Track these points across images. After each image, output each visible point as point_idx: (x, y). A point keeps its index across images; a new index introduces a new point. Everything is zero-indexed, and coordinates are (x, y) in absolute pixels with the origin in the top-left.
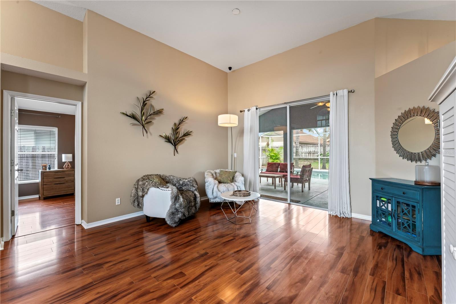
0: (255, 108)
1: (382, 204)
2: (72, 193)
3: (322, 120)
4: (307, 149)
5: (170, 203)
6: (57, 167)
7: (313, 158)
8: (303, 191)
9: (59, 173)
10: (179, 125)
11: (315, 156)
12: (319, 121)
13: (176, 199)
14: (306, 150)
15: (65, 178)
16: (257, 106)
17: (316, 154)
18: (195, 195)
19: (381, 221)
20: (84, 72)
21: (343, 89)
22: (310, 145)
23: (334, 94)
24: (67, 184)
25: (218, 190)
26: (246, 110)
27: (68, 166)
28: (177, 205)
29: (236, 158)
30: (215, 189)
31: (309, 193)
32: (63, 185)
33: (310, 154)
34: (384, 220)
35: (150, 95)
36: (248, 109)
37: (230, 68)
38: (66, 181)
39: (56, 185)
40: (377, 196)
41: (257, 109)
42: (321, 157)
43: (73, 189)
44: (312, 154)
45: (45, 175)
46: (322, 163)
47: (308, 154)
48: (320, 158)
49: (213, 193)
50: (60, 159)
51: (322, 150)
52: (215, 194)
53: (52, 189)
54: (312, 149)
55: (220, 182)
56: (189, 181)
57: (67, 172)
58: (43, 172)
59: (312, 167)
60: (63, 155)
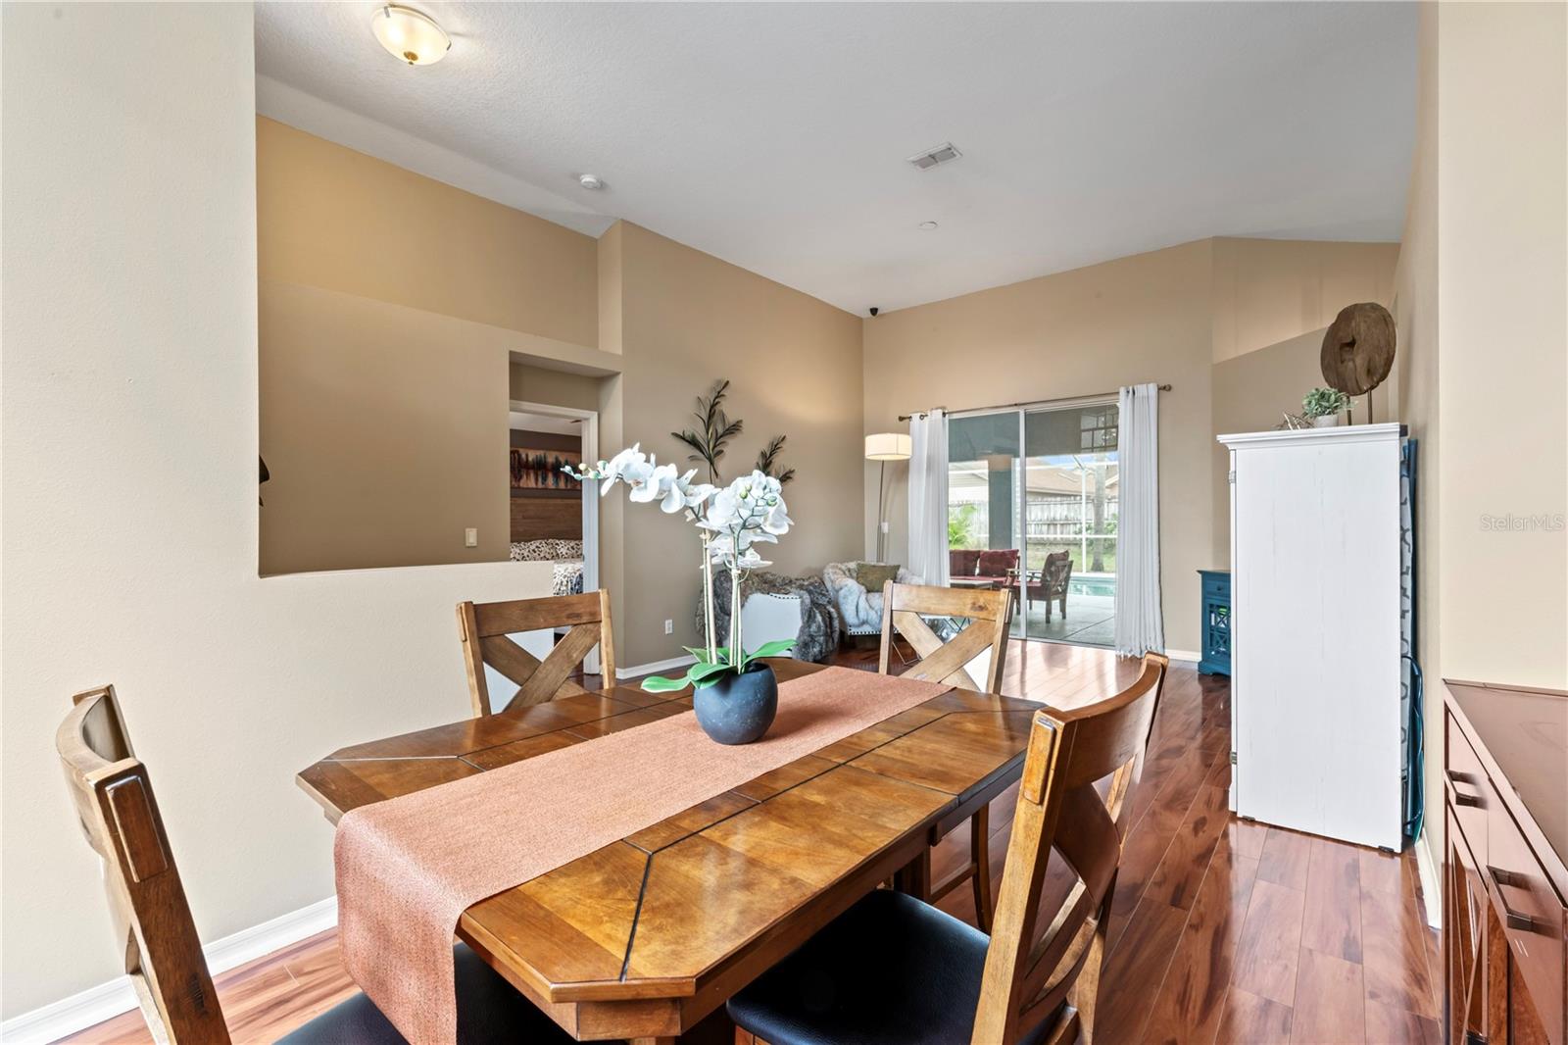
0: (940, 412)
1: (1219, 619)
3: (1093, 430)
4: (1042, 511)
5: (799, 623)
7: (1062, 539)
8: (1048, 621)
10: (771, 455)
11: (1069, 534)
12: (1085, 431)
13: (809, 618)
14: (1039, 514)
16: (943, 408)
17: (1072, 528)
18: (829, 613)
19: (1218, 652)
20: (600, 348)
21: (1149, 383)
22: (1053, 499)
23: (1128, 392)
25: (871, 607)
26: (916, 417)
28: (814, 628)
29: (888, 534)
30: (863, 604)
31: (1062, 625)
33: (1052, 527)
34: (1222, 649)
35: (721, 390)
36: (919, 414)
37: (874, 311)
40: (1211, 606)
41: (944, 414)
42: (1089, 536)
44: (1059, 526)
46: (1092, 556)
48: (1087, 539)
49: (857, 612)
51: (1092, 515)
52: (862, 615)
54: (1059, 511)
55: (869, 591)
56: (811, 584)
59: (1070, 559)
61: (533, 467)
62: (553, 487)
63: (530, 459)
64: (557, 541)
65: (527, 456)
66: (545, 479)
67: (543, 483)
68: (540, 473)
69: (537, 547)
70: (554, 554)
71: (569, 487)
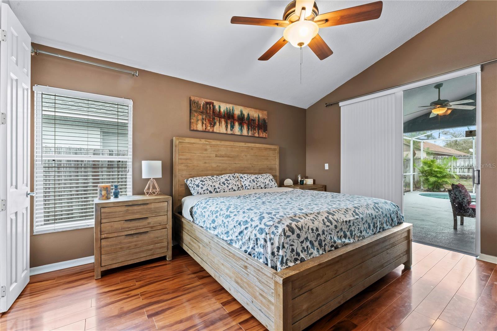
2: (163, 255)
6: (131, 190)
9: (136, 208)
15: (150, 220)
24: (152, 235)
27: (154, 187)
32: (145, 237)
38: (152, 227)
39: (129, 239)
43: (164, 247)
45: (104, 213)
47: (467, 169)
50: (138, 171)
53: (121, 248)
57: (153, 206)
58: (101, 206)
60: (144, 163)
61: (224, 117)
62: (239, 134)
63: (222, 110)
64: (242, 175)
65: (220, 107)
66: (232, 127)
67: (231, 130)
68: (229, 122)
69: (226, 180)
70: (240, 186)
71: (250, 134)
